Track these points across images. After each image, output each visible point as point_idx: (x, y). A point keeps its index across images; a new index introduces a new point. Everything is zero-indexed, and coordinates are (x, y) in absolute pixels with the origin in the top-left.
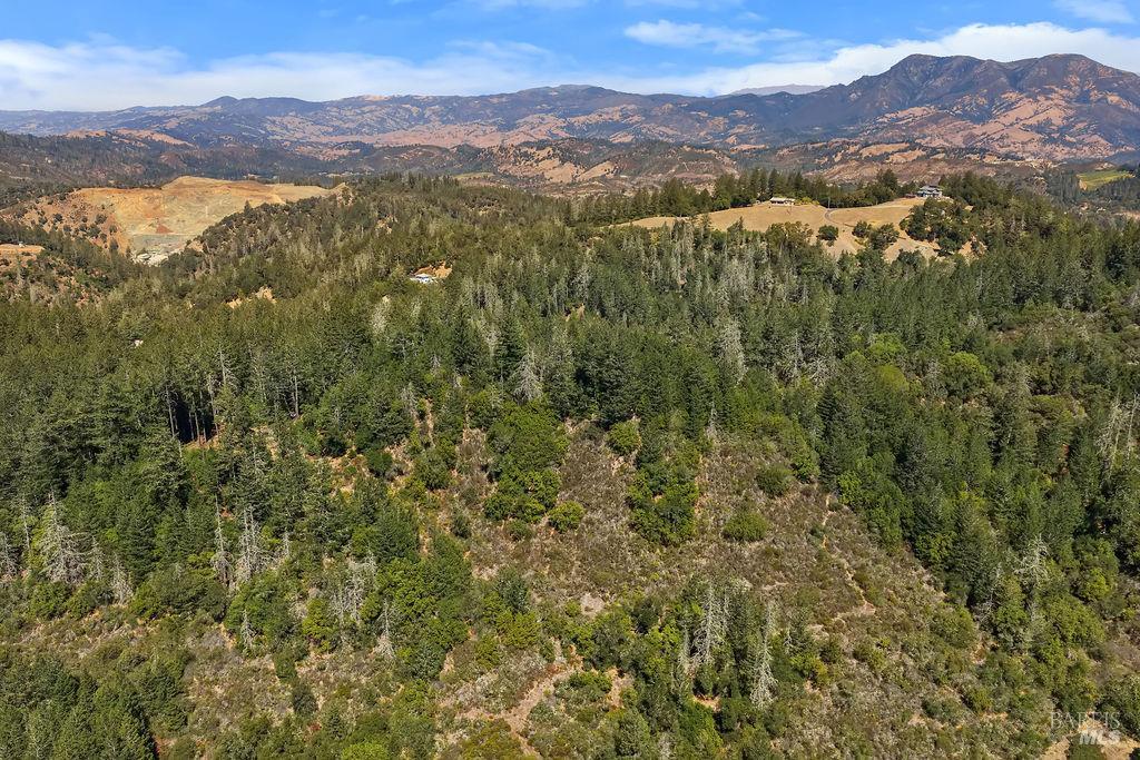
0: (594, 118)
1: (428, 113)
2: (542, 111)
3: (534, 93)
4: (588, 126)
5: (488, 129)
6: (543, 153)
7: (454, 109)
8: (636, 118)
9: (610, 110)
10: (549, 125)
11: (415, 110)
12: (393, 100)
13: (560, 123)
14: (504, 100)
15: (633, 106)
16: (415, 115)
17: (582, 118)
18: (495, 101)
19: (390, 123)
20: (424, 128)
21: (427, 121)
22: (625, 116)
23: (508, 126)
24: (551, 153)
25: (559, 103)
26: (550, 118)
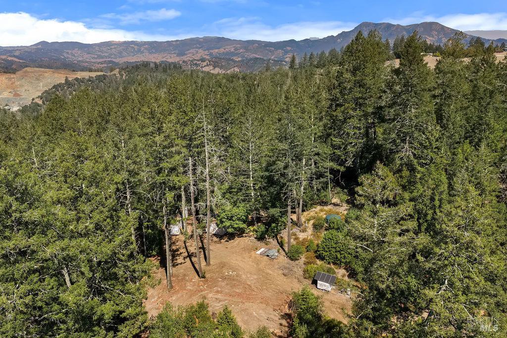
0: (222, 50)
1: (142, 49)
2: (197, 48)
3: (192, 40)
4: (219, 54)
5: (172, 56)
6: (205, 64)
7: (154, 46)
8: (241, 50)
9: (229, 47)
10: (202, 53)
11: (136, 47)
12: (125, 43)
13: (206, 52)
14: (178, 43)
15: (239, 46)
16: (136, 49)
17: (216, 51)
18: (174, 43)
19: (124, 54)
20: (141, 55)
21: (142, 52)
22: (236, 49)
23: (181, 54)
24: (209, 63)
25: (204, 44)
26: (200, 51)
